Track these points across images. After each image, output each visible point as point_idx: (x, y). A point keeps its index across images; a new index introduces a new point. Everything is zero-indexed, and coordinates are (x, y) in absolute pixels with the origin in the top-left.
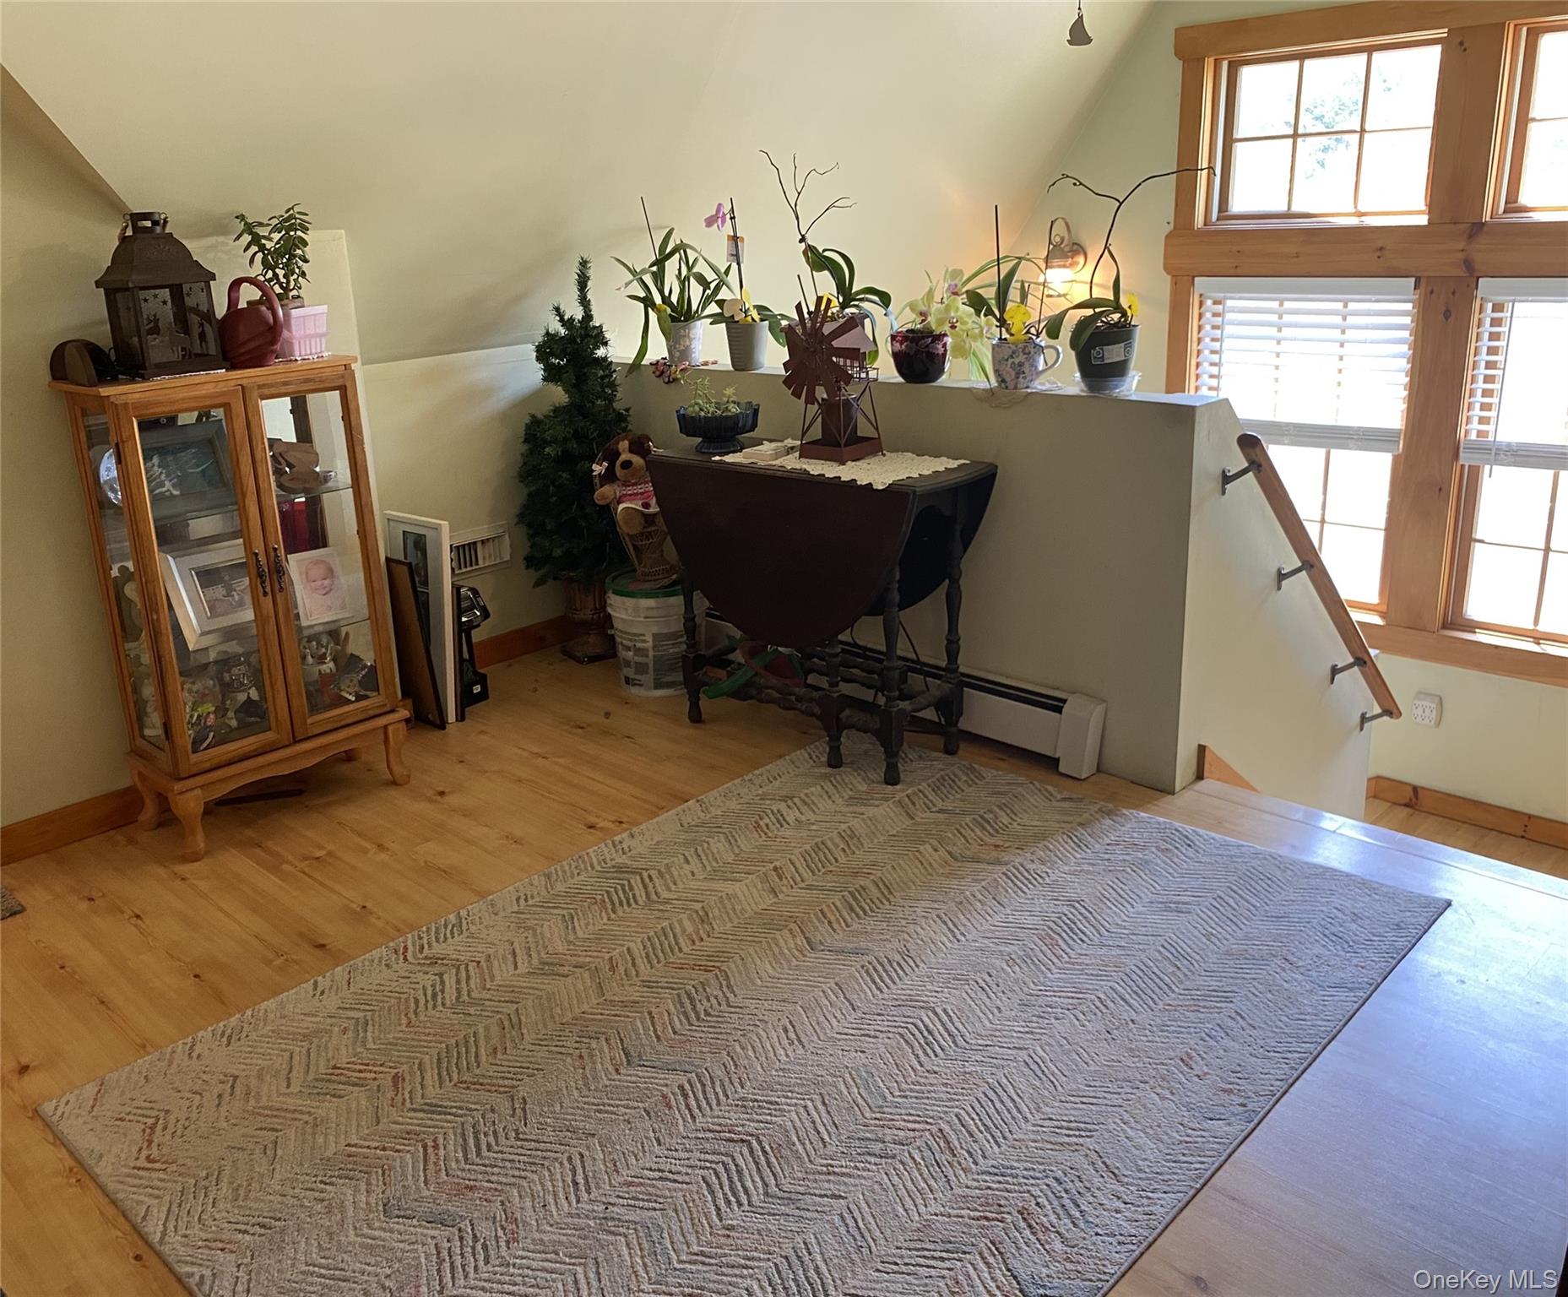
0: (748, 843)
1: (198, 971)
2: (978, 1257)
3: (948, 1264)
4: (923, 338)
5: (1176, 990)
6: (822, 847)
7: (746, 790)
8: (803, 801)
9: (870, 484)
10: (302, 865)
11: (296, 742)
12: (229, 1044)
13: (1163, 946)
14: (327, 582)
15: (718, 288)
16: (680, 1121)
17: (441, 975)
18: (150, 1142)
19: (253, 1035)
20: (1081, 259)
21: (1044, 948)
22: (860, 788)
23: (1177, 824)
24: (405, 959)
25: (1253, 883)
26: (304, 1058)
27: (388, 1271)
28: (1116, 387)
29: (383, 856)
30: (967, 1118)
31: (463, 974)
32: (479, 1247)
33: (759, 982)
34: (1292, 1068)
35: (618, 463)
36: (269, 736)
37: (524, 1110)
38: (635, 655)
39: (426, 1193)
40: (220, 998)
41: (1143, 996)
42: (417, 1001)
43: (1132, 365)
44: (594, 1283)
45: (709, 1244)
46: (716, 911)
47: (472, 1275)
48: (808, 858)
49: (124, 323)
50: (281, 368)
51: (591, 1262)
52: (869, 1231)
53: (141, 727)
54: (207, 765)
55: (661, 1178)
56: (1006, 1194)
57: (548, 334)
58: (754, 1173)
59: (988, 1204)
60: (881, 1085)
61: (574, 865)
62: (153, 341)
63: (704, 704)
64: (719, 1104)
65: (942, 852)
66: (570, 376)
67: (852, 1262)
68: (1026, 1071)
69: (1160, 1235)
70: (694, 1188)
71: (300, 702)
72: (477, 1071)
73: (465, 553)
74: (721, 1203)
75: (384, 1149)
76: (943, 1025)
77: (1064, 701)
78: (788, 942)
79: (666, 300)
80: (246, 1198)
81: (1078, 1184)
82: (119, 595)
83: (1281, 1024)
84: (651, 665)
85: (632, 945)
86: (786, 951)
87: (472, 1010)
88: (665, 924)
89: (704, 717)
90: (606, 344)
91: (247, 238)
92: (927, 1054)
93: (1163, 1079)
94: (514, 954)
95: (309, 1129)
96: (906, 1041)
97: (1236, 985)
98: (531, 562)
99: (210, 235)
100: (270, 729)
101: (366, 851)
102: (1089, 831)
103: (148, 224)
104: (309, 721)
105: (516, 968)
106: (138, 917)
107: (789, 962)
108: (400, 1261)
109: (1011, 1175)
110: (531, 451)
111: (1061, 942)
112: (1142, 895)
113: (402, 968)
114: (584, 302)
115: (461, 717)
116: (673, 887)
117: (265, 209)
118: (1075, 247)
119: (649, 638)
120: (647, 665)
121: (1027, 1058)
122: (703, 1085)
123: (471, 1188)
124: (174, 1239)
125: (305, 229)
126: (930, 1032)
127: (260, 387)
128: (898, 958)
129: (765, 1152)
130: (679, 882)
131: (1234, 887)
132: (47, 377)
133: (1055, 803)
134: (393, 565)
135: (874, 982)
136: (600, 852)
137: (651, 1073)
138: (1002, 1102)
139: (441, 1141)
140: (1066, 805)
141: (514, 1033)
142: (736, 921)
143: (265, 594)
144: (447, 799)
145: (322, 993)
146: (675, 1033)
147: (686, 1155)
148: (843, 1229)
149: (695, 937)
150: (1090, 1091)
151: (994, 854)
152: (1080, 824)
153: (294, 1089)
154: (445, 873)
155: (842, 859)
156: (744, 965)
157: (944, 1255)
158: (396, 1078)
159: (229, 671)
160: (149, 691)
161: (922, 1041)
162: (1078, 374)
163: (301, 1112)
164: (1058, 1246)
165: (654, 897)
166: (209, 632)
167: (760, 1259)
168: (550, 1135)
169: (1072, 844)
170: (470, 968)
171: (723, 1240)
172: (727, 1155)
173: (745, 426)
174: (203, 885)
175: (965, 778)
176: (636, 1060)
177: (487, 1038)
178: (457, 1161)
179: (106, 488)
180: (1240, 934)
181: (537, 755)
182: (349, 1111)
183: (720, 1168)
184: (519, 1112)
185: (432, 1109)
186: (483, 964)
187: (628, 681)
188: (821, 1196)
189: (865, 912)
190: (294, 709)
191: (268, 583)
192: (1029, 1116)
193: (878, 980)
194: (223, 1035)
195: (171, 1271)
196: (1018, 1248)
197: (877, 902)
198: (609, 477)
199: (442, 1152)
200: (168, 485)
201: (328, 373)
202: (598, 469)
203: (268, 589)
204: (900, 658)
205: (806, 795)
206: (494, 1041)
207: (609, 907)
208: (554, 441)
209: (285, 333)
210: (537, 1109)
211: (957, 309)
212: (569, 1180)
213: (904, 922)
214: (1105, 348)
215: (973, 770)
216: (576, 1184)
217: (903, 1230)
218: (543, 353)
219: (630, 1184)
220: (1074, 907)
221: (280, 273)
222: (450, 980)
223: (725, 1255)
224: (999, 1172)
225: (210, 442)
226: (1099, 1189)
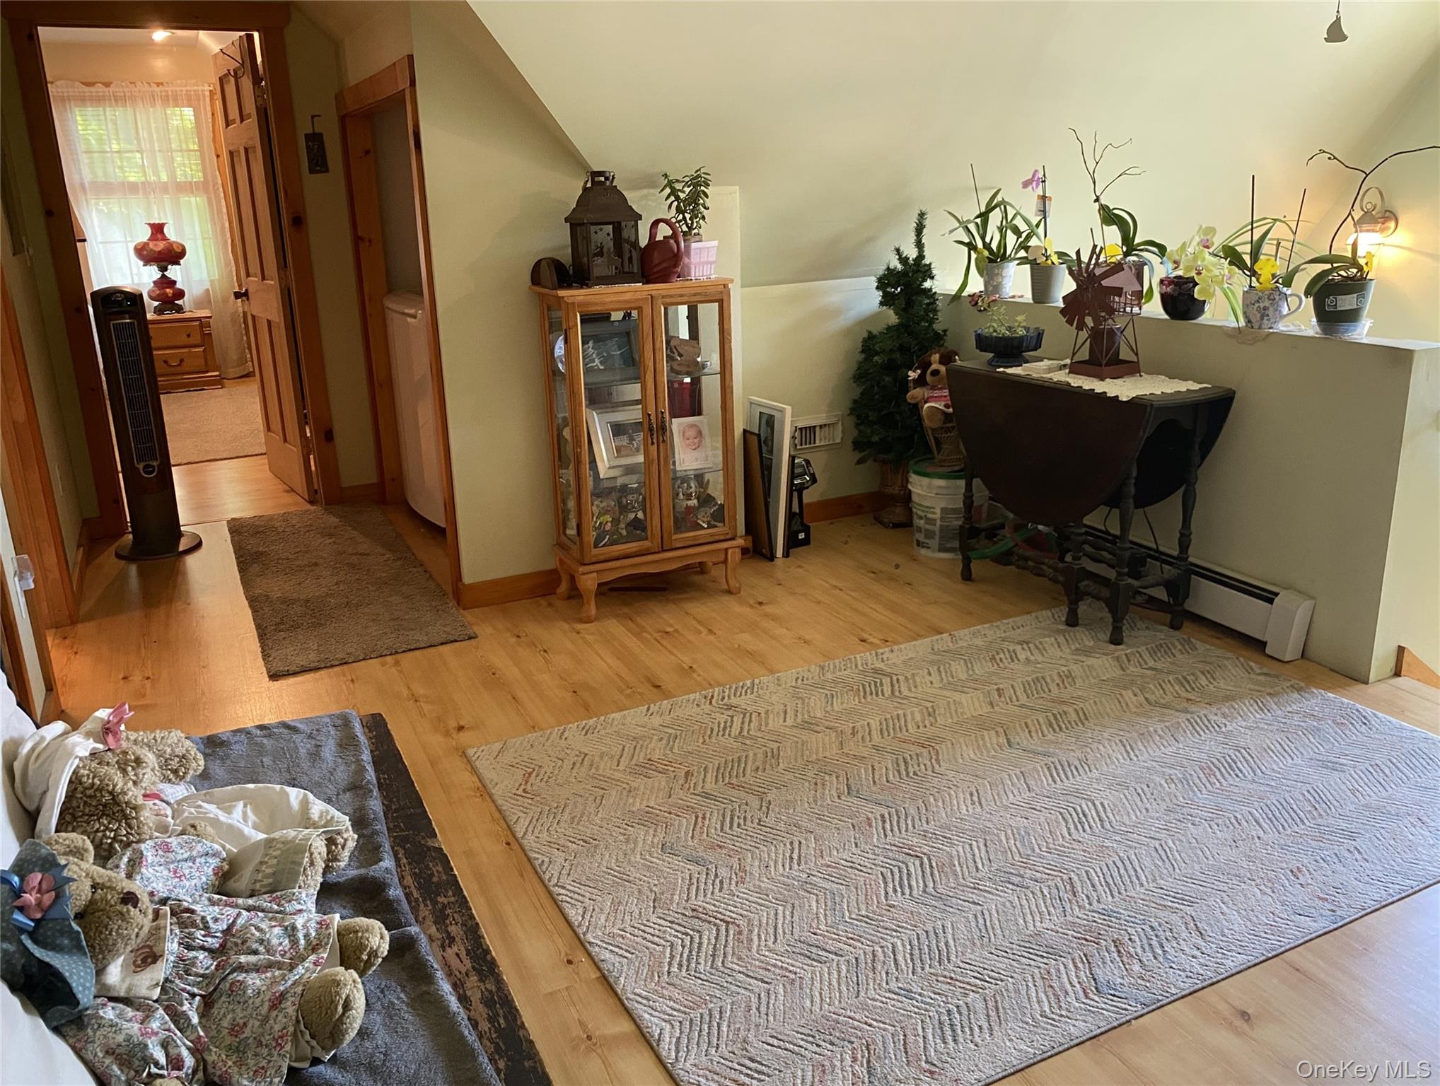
0: (982, 668)
1: (576, 689)
2: (1070, 962)
3: (1045, 960)
4: (1186, 283)
5: (1308, 824)
6: (1042, 680)
7: (992, 632)
8: (1036, 646)
9: (1117, 396)
10: (655, 635)
11: (664, 551)
12: (586, 733)
13: (1308, 791)
14: (696, 441)
15: (1028, 237)
16: (876, 836)
17: (732, 717)
18: (527, 782)
19: (602, 732)
20: (1392, 224)
21: (1202, 775)
22: (1087, 643)
23: (1358, 706)
24: (711, 703)
25: (1414, 760)
26: (632, 751)
27: (656, 882)
28: (1347, 330)
29: (712, 638)
30: (1094, 875)
31: (747, 719)
32: (717, 881)
33: (961, 761)
34: (1390, 894)
35: (929, 371)
36: (647, 544)
37: (768, 808)
38: (926, 523)
39: (690, 843)
40: (586, 707)
41: (1276, 822)
42: (712, 730)
43: (1365, 312)
44: (788, 918)
45: (874, 912)
46: (942, 710)
47: (709, 895)
48: (1027, 687)
49: (580, 248)
50: (678, 284)
51: (789, 906)
52: (993, 929)
53: (565, 528)
54: (602, 558)
55: (851, 867)
56: (1107, 928)
57: (888, 269)
58: (920, 878)
59: (1090, 931)
60: (1034, 841)
61: (843, 663)
62: (598, 260)
63: (975, 566)
64: (907, 831)
65: (1141, 698)
66: (902, 303)
67: (974, 944)
68: (1154, 854)
69: (1223, 979)
70: (873, 877)
71: (669, 523)
72: (742, 779)
73: (806, 434)
74: (890, 890)
75: (670, 813)
76: (1097, 812)
77: (1276, 594)
78: (990, 738)
79: (987, 246)
80: (578, 823)
81: (1168, 934)
82: (560, 435)
83: (1393, 863)
84: (937, 533)
85: (872, 722)
86: (989, 745)
87: (748, 742)
88: (901, 712)
89: (974, 576)
90: (932, 278)
91: (668, 190)
92: (1076, 828)
93: (1269, 881)
94: (785, 713)
95: (625, 793)
96: (1063, 818)
97: (1364, 829)
98: (857, 445)
99: (645, 187)
100: (647, 539)
101: (700, 633)
102: (1276, 700)
103: (602, 179)
104: (674, 537)
105: (785, 721)
106: (545, 651)
107: (989, 752)
108: (665, 878)
109: (1116, 918)
110: (866, 359)
111: (1218, 774)
112: (1305, 753)
113: (706, 707)
114: (919, 245)
115: (786, 554)
116: (913, 689)
117: (682, 170)
118: (1388, 214)
119: (938, 511)
120: (934, 532)
121: (1157, 846)
122: (899, 817)
123: (721, 847)
124: (530, 837)
125: (707, 185)
126: (1085, 815)
127: (663, 297)
128: (1077, 763)
129: (931, 867)
130: (919, 687)
131: (1394, 761)
132: (529, 283)
133: (1252, 676)
134: (748, 435)
135: (1052, 776)
136: (866, 658)
137: (863, 803)
138: (1126, 870)
139: (708, 816)
140: (1262, 678)
141: (773, 761)
142: (955, 719)
143: (653, 443)
144: (763, 607)
145: (652, 714)
146: (888, 781)
147: (874, 857)
148: (973, 924)
149: (920, 724)
150: (1203, 877)
151: (1185, 705)
152: (1270, 694)
153: (621, 767)
154: (750, 654)
155: (1055, 690)
156: (953, 748)
157: (1045, 954)
158: (687, 773)
159: (626, 497)
160: (571, 504)
161: (1076, 820)
162: (1314, 320)
163: (623, 782)
164: (1137, 968)
165: (897, 693)
166: (614, 467)
167: (907, 928)
168: (782, 826)
169: (1256, 708)
170: (753, 716)
171: (884, 912)
172: (903, 862)
173: (1027, 347)
174: (589, 638)
175: (1180, 647)
176: (854, 793)
177: (754, 760)
178: (716, 829)
179: (558, 361)
180: (1384, 794)
181: (835, 587)
182: (653, 787)
183: (896, 870)
184: (764, 809)
185: (707, 796)
186: (763, 715)
187: (919, 543)
188: (964, 901)
189: (1061, 729)
190: (664, 526)
191: (655, 436)
192: (1145, 883)
193: (1055, 774)
194: (583, 729)
195: (526, 855)
196: (1104, 963)
197: (1073, 723)
198: (920, 381)
199: (707, 822)
200: (597, 361)
201: (712, 290)
202: (913, 375)
203: (655, 441)
204: (1132, 542)
205: (1041, 643)
206: (757, 764)
207: (862, 694)
208: (883, 351)
209: (686, 260)
210: (777, 809)
211: (1204, 259)
212: (788, 855)
213: (1090, 740)
214: (1338, 297)
215: (1189, 642)
216: (791, 858)
217: (1019, 932)
218: (882, 284)
219: (829, 866)
220: (1239, 752)
221: (688, 216)
222: (737, 721)
223: (883, 921)
224: (1106, 913)
225: (628, 334)
226: (1184, 940)
